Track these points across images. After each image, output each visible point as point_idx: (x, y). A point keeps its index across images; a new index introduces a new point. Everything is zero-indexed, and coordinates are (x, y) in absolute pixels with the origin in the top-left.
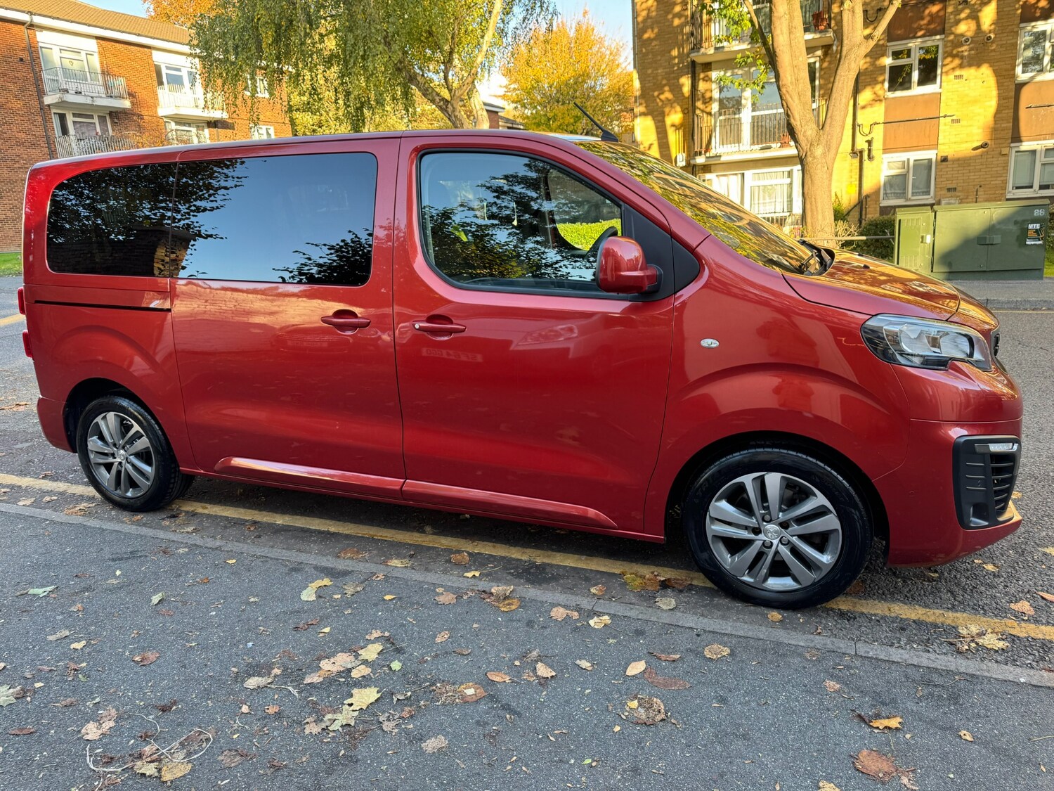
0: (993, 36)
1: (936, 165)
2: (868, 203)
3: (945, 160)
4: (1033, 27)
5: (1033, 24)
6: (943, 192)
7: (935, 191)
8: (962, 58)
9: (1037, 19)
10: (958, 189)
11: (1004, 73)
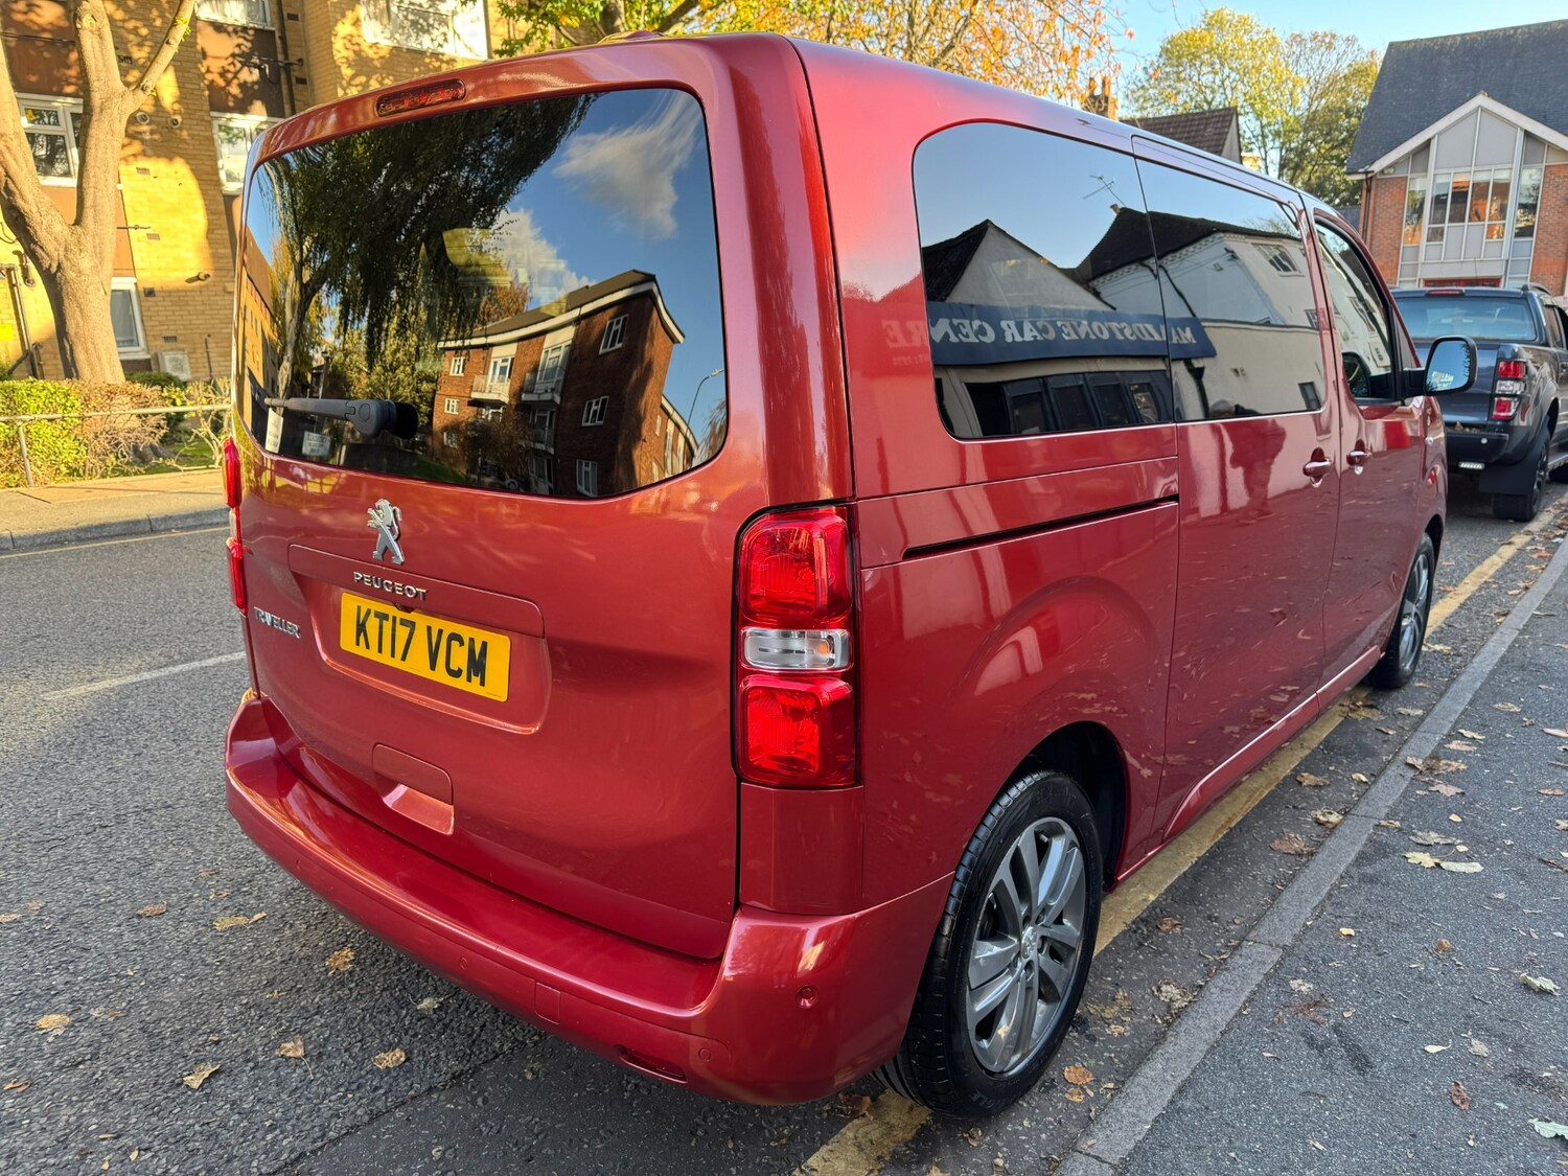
0: (179, 119)
1: (139, 301)
2: (43, 357)
3: (150, 293)
4: (230, 119)
5: (228, 115)
6: (157, 343)
7: (147, 341)
8: (143, 141)
9: (231, 110)
10: (180, 338)
11: (205, 177)
